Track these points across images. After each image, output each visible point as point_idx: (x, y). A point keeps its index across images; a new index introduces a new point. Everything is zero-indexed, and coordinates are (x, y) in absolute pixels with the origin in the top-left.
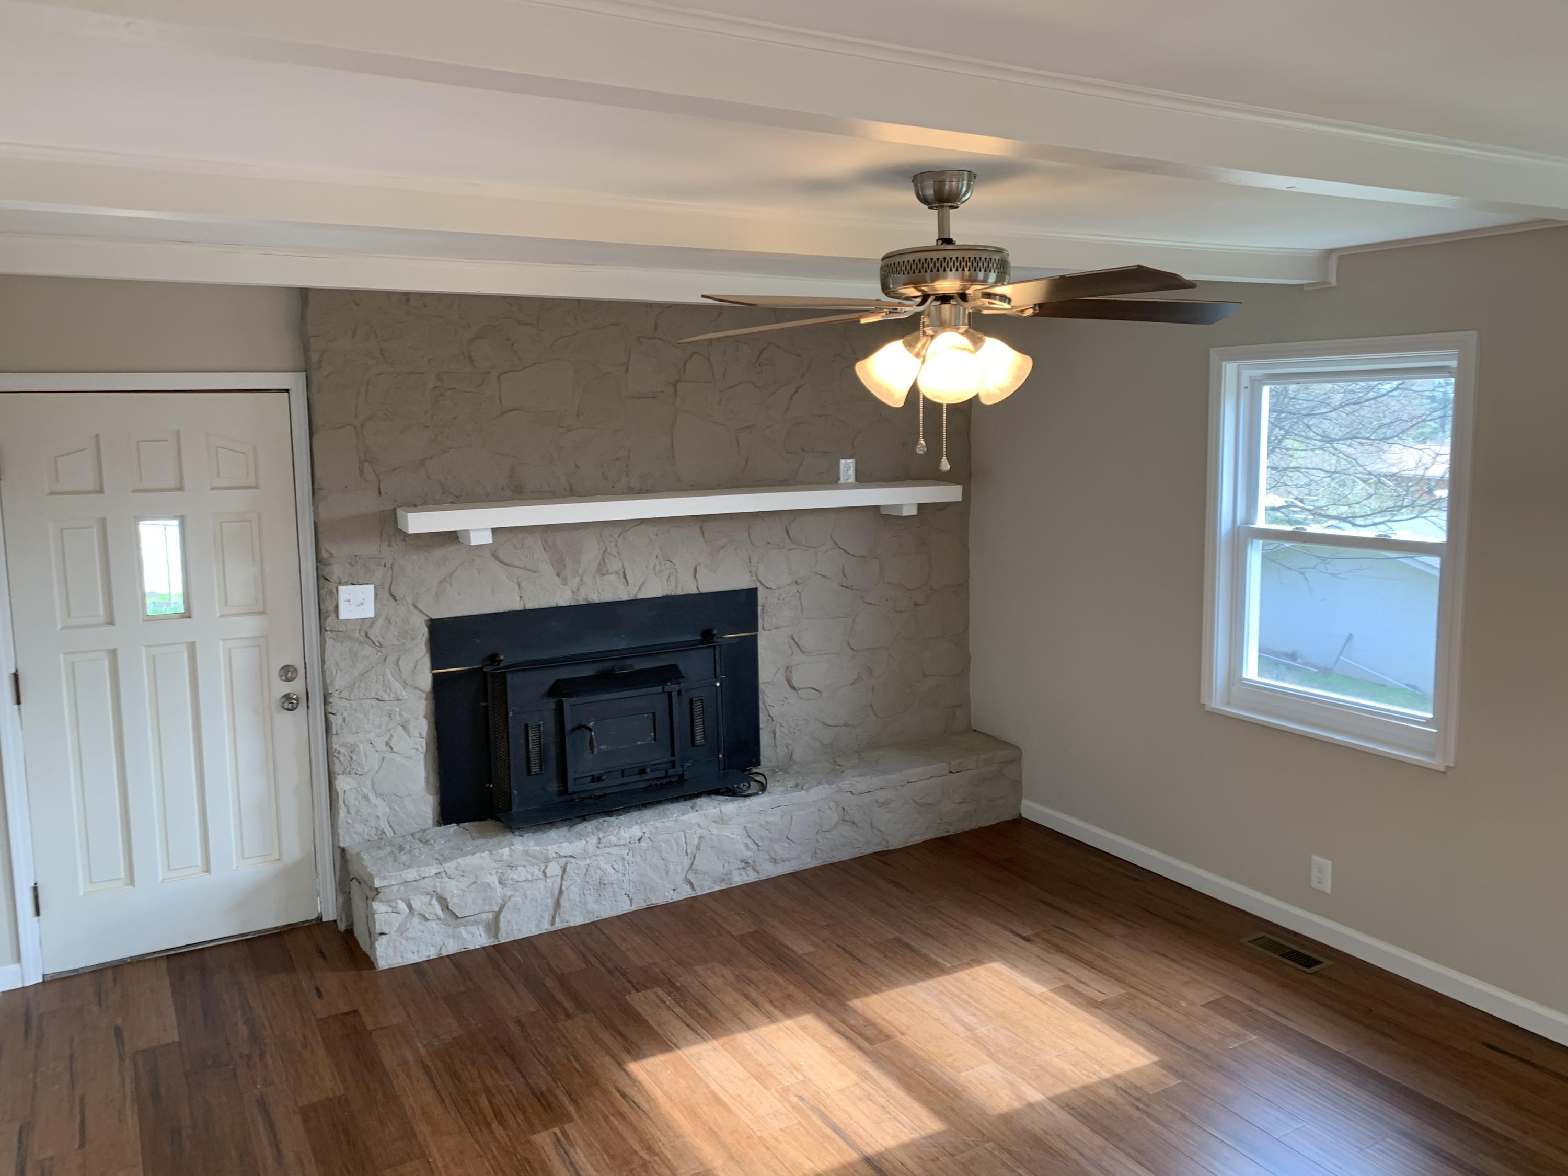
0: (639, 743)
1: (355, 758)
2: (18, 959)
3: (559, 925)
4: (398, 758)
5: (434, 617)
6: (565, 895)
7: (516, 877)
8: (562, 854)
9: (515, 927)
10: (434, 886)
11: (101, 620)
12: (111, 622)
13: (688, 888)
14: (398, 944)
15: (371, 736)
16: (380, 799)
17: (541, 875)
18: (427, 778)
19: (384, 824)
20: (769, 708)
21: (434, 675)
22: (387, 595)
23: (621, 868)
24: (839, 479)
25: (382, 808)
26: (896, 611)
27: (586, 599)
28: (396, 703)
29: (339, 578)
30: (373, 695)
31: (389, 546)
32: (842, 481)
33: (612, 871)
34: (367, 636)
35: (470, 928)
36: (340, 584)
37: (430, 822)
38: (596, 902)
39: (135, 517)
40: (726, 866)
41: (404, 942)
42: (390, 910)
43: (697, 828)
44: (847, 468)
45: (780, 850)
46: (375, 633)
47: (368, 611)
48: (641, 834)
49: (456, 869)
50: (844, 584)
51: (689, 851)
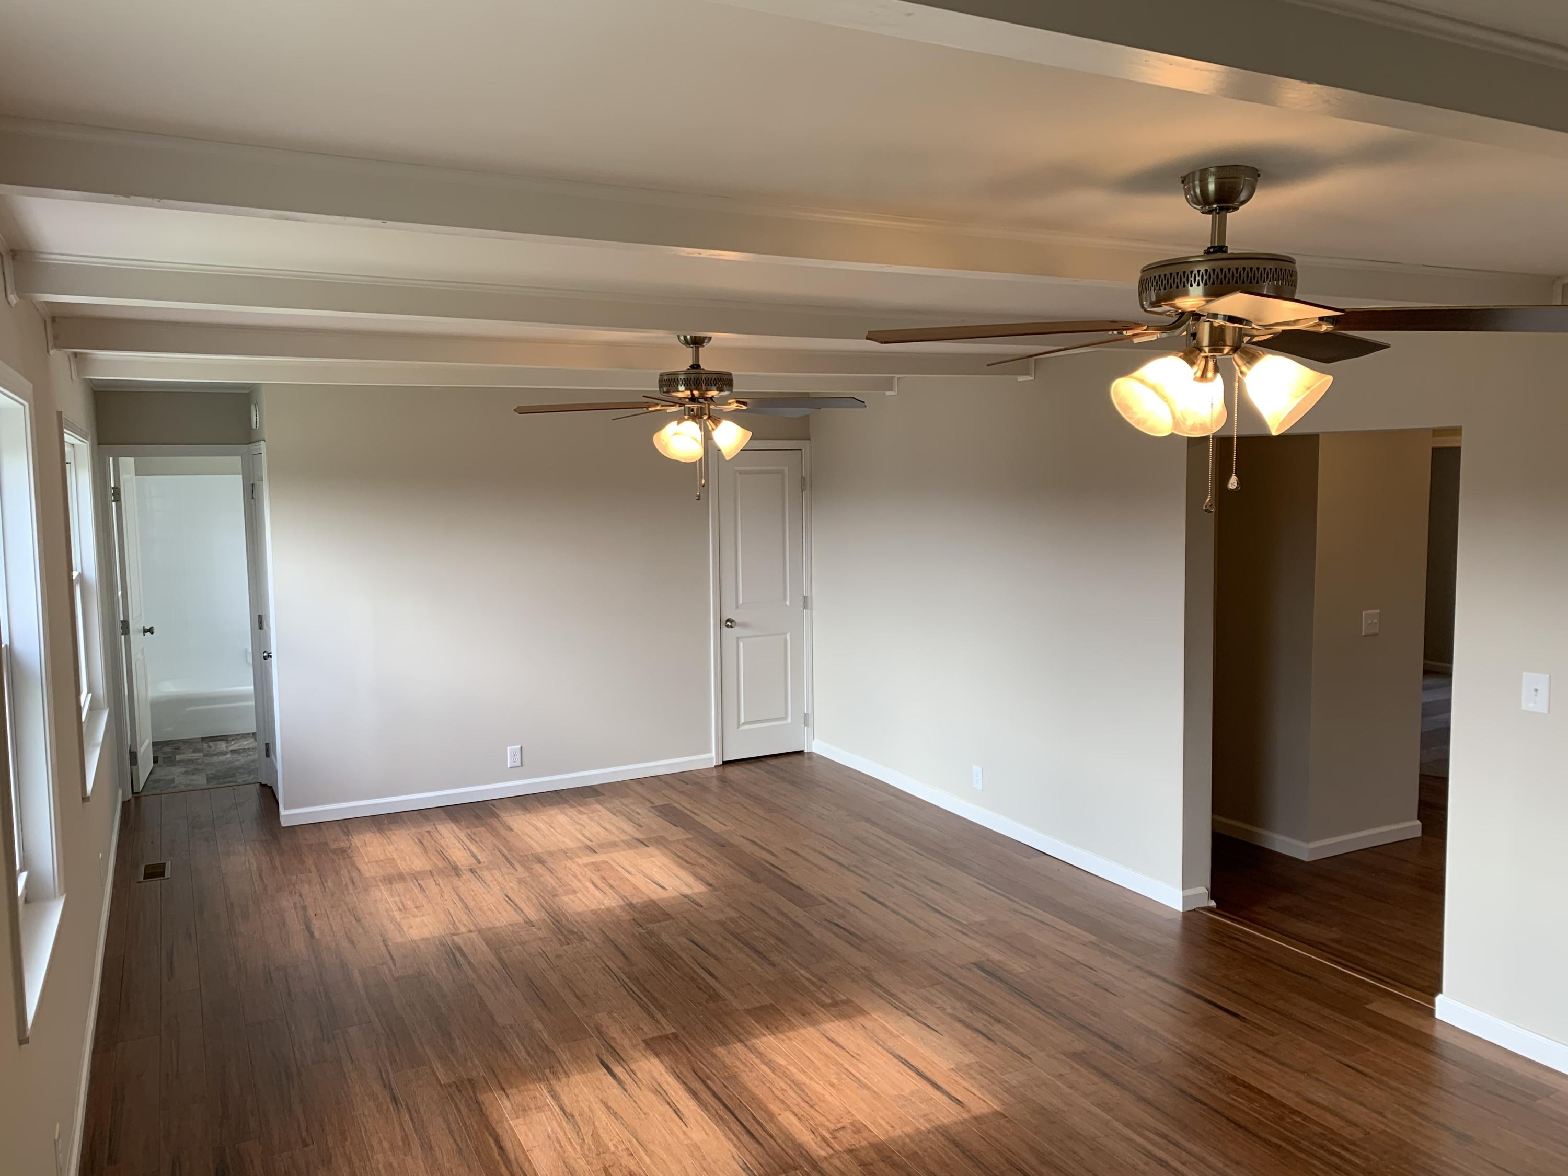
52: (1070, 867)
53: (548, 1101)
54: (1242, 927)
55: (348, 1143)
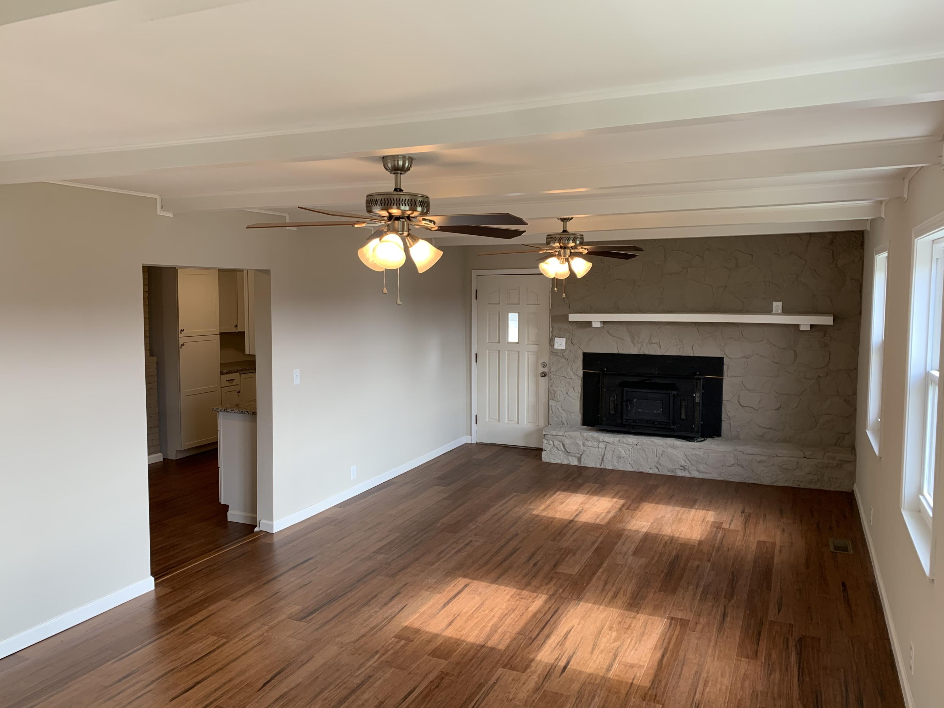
0: (655, 412)
1: (556, 395)
2: (471, 435)
3: (602, 467)
4: (570, 399)
5: (585, 352)
6: (605, 456)
7: (588, 444)
8: (605, 441)
9: (587, 462)
10: (561, 439)
11: (497, 341)
12: (499, 343)
13: (657, 470)
14: (549, 455)
15: (562, 389)
16: (563, 411)
17: (597, 447)
18: (580, 408)
19: (564, 420)
20: (728, 412)
21: (584, 372)
22: (570, 342)
23: (628, 453)
24: (772, 311)
25: (564, 414)
26: (806, 378)
27: (643, 353)
28: (570, 379)
29: (555, 335)
30: (563, 375)
31: (572, 326)
32: (774, 311)
33: (624, 453)
34: (563, 355)
35: (572, 457)
36: (556, 337)
37: (579, 423)
38: (617, 463)
39: (507, 312)
40: (674, 466)
41: (551, 455)
42: (548, 443)
43: (661, 446)
44: (777, 306)
45: (701, 467)
46: (566, 354)
47: (563, 347)
48: (637, 443)
49: (569, 435)
50: (774, 361)
51: (658, 455)
52: (45, 642)
53: (617, 666)
54: (177, 572)
55: (739, 697)
